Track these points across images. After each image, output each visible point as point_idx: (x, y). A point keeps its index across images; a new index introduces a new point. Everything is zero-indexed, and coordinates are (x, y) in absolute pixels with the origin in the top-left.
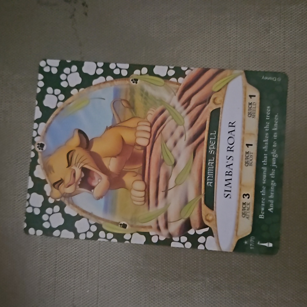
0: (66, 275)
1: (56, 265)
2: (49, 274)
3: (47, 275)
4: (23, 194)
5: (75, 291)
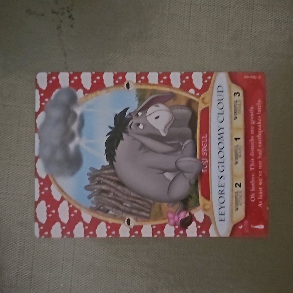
2: (26, 268)
4: (5, 192)
5: (50, 284)
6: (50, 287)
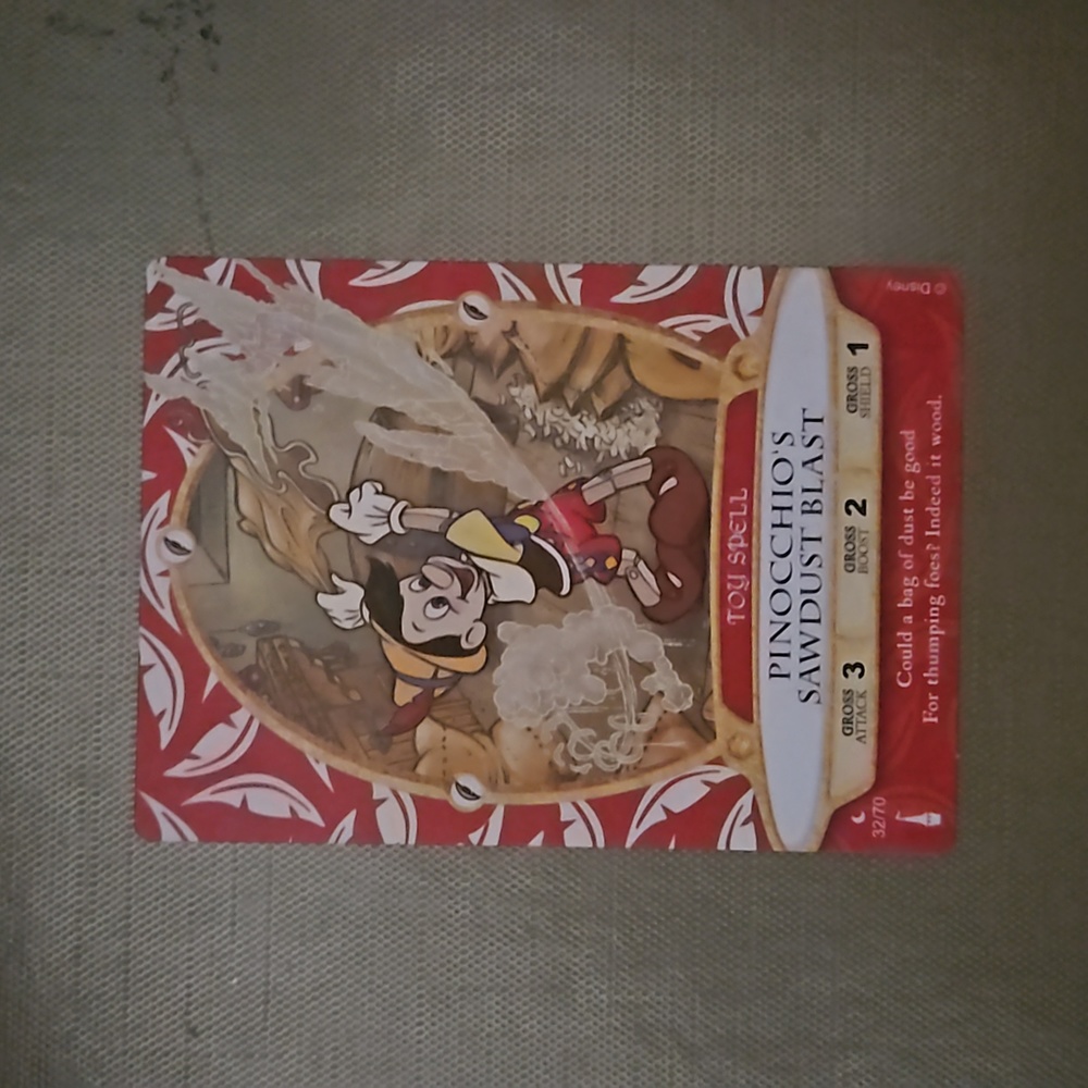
0: (162, 931)
1: (129, 899)
2: (106, 930)
3: (100, 934)
5: (192, 981)
6: (192, 989)
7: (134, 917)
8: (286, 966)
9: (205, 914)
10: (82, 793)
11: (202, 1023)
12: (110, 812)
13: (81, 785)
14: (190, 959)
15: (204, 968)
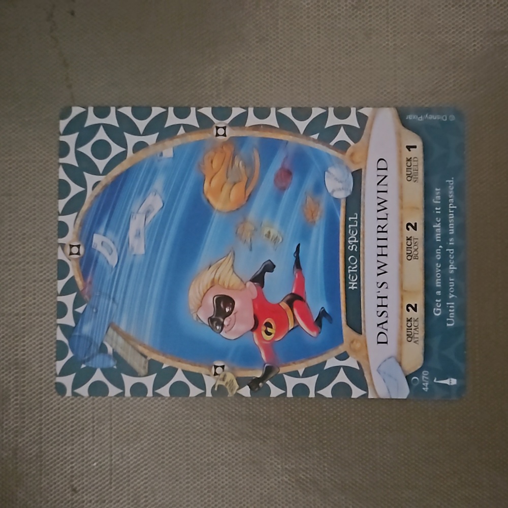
0: (58, 440)
1: (41, 425)
2: (30, 440)
5: (73, 465)
6: (73, 469)
7: (44, 434)
8: (120, 456)
9: (79, 431)
10: (17, 373)
11: (79, 485)
12: (31, 382)
13: (16, 368)
14: (72, 454)
15: (79, 458)
